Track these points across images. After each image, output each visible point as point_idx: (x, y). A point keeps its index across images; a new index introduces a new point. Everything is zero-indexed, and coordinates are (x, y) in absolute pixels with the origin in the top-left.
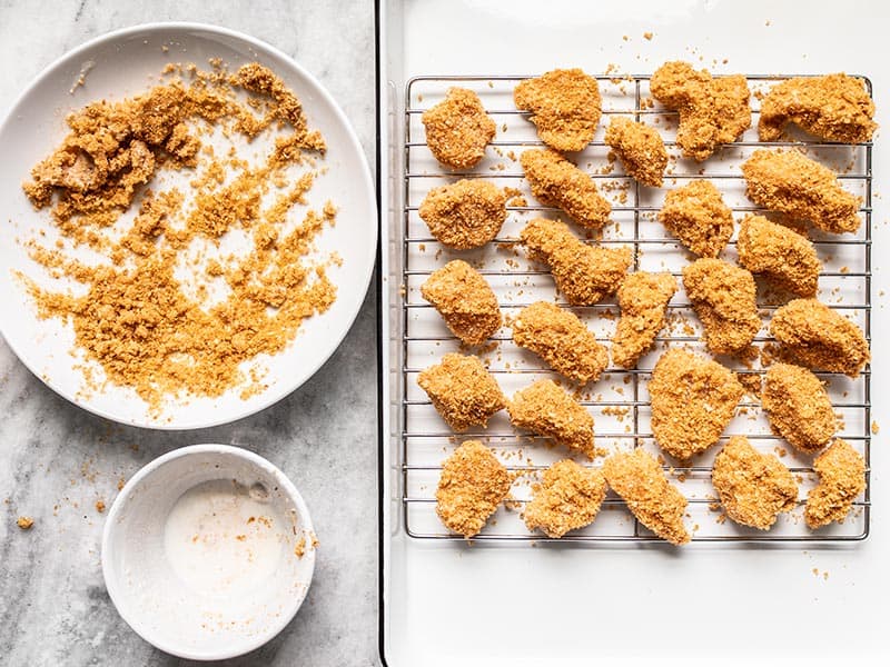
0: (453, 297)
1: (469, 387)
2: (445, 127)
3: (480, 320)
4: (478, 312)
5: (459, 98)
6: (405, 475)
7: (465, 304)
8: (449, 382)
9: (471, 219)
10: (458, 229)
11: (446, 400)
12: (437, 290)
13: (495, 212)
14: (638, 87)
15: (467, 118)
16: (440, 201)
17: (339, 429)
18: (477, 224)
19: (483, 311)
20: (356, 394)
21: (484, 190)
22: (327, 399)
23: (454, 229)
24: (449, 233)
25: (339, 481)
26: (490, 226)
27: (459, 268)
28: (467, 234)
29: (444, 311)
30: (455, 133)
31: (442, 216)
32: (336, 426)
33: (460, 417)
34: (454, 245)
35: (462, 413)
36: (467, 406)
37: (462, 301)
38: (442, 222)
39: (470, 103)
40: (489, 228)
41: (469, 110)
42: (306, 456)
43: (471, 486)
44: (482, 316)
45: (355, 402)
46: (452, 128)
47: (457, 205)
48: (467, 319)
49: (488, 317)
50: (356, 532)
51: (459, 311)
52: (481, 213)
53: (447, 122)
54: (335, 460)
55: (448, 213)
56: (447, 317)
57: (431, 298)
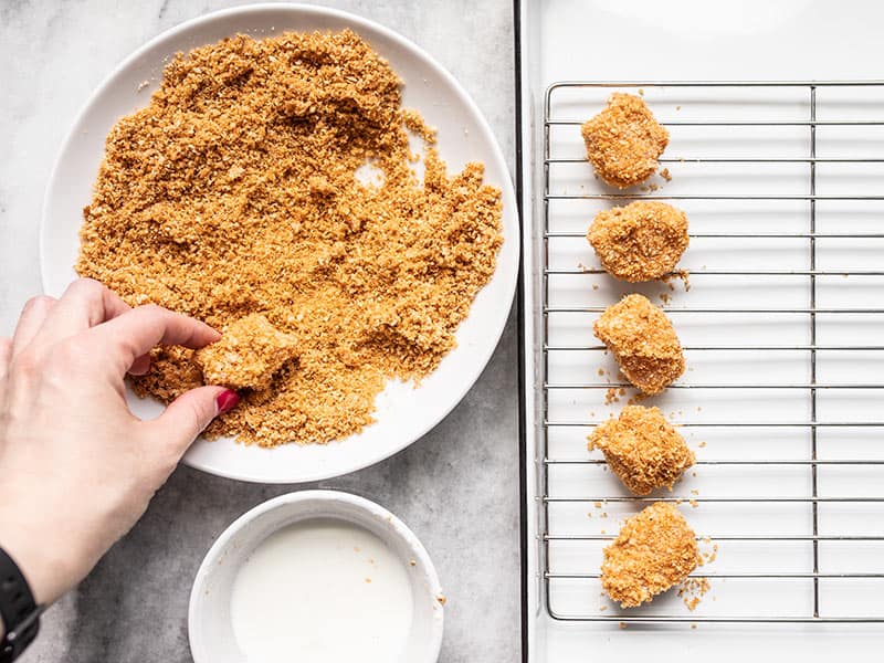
0: (633, 337)
1: (656, 445)
2: (610, 136)
3: (662, 365)
4: (661, 356)
5: (625, 102)
6: (547, 546)
7: (647, 347)
8: (634, 441)
9: (648, 247)
10: (633, 258)
11: (631, 462)
12: (615, 329)
13: (676, 239)
14: (813, 95)
15: (634, 126)
16: (615, 225)
17: (467, 491)
18: (654, 253)
19: (666, 355)
20: (485, 450)
21: (664, 213)
22: (452, 456)
23: (629, 258)
24: (623, 263)
25: (466, 552)
26: (669, 255)
27: (639, 304)
28: (643, 264)
29: (623, 353)
30: (622, 142)
31: (616, 243)
32: (463, 489)
33: (646, 480)
34: (628, 277)
35: (648, 476)
36: (653, 467)
37: (644, 343)
38: (616, 251)
39: (637, 107)
40: (667, 258)
41: (637, 114)
42: (427, 524)
43: (650, 553)
44: (665, 361)
45: (485, 460)
46: (618, 136)
47: (634, 231)
48: (647, 364)
49: (671, 361)
50: (487, 612)
51: (640, 354)
52: (660, 240)
53: (613, 130)
54: (461, 528)
55: (622, 239)
56: (625, 360)
57: (608, 337)
